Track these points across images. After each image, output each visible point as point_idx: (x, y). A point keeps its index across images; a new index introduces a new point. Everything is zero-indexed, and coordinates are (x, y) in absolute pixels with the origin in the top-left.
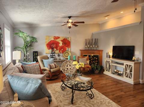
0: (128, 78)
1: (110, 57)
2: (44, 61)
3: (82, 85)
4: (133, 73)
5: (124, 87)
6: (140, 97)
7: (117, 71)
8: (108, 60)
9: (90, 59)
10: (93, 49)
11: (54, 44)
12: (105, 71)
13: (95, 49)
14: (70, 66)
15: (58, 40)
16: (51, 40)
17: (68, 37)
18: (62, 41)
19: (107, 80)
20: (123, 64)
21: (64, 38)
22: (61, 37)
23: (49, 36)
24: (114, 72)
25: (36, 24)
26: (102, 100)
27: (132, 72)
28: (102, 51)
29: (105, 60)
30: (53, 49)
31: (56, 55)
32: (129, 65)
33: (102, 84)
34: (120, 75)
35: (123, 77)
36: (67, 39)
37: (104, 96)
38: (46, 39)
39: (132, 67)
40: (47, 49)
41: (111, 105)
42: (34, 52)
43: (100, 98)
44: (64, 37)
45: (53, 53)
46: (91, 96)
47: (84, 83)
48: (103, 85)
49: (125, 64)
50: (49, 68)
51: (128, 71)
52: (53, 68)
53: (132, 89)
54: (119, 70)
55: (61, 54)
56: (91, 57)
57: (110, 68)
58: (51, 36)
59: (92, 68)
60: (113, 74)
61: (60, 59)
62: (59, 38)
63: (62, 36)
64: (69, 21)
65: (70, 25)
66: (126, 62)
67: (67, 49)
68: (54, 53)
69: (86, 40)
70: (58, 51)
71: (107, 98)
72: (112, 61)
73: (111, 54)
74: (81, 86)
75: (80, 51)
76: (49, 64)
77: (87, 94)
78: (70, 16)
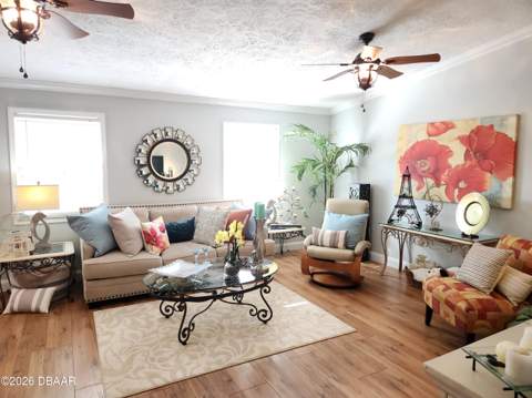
11: (426, 158)
15: (443, 140)
16: (414, 142)
17: (503, 113)
18: (466, 140)
21: (479, 123)
22: (456, 123)
36: (492, 127)
38: (401, 139)
44: (474, 120)
58: (418, 124)
61: (435, 230)
63: (467, 117)
67: (491, 180)
68: (411, 197)
70: (443, 188)
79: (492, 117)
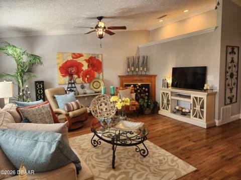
0: (197, 119)
1: (168, 87)
2: (57, 98)
3: (129, 135)
4: (205, 110)
5: (191, 134)
6: (219, 147)
7: (180, 109)
8: (165, 92)
9: (136, 91)
10: (140, 74)
11: (73, 67)
12: (161, 108)
13: (143, 73)
14: (106, 104)
15: (80, 60)
16: (66, 60)
17: (98, 53)
18: (87, 61)
19: (166, 124)
20: (189, 97)
21: (91, 56)
22: (84, 55)
23: (63, 53)
24: (175, 111)
25: (37, 31)
26: (161, 158)
27: (203, 108)
28: (155, 76)
29: (161, 92)
30: (71, 75)
31: (78, 87)
32: (200, 98)
33: (158, 131)
34: (184, 114)
35: (190, 117)
36: (95, 57)
37: (163, 151)
38: (58, 58)
39: (203, 101)
40: (61, 77)
41: (177, 164)
42: (36, 82)
43: (157, 155)
44: (90, 54)
45: (72, 84)
46: (144, 153)
47: (131, 133)
48: (159, 133)
49: (192, 96)
50: (66, 109)
51: (198, 108)
52: (73, 110)
53: (204, 135)
54: (183, 107)
55: (87, 85)
56: (138, 88)
57: (168, 104)
58: (67, 53)
59: (140, 105)
60: (174, 113)
61: (85, 93)
62: (80, 55)
63: (87, 53)
64: (99, 26)
65: (101, 32)
66: (194, 94)
67: (96, 74)
68: (74, 83)
69: (128, 59)
70: (81, 78)
71: (168, 154)
72: (172, 92)
73: (170, 81)
74: (127, 137)
75: (119, 78)
76: (66, 103)
77: (136, 149)
78: (100, 16)
79: (95, 54)
